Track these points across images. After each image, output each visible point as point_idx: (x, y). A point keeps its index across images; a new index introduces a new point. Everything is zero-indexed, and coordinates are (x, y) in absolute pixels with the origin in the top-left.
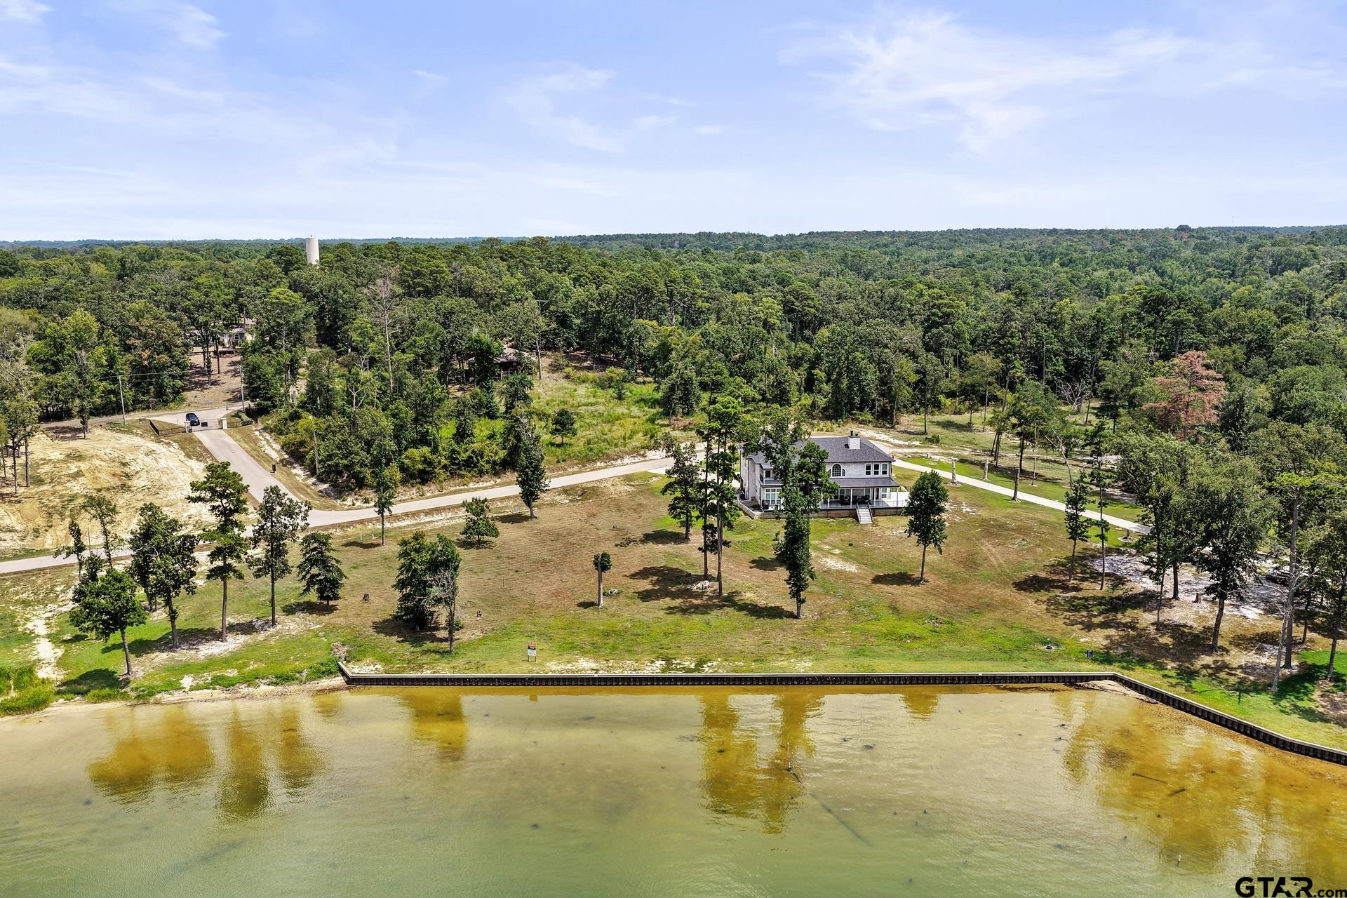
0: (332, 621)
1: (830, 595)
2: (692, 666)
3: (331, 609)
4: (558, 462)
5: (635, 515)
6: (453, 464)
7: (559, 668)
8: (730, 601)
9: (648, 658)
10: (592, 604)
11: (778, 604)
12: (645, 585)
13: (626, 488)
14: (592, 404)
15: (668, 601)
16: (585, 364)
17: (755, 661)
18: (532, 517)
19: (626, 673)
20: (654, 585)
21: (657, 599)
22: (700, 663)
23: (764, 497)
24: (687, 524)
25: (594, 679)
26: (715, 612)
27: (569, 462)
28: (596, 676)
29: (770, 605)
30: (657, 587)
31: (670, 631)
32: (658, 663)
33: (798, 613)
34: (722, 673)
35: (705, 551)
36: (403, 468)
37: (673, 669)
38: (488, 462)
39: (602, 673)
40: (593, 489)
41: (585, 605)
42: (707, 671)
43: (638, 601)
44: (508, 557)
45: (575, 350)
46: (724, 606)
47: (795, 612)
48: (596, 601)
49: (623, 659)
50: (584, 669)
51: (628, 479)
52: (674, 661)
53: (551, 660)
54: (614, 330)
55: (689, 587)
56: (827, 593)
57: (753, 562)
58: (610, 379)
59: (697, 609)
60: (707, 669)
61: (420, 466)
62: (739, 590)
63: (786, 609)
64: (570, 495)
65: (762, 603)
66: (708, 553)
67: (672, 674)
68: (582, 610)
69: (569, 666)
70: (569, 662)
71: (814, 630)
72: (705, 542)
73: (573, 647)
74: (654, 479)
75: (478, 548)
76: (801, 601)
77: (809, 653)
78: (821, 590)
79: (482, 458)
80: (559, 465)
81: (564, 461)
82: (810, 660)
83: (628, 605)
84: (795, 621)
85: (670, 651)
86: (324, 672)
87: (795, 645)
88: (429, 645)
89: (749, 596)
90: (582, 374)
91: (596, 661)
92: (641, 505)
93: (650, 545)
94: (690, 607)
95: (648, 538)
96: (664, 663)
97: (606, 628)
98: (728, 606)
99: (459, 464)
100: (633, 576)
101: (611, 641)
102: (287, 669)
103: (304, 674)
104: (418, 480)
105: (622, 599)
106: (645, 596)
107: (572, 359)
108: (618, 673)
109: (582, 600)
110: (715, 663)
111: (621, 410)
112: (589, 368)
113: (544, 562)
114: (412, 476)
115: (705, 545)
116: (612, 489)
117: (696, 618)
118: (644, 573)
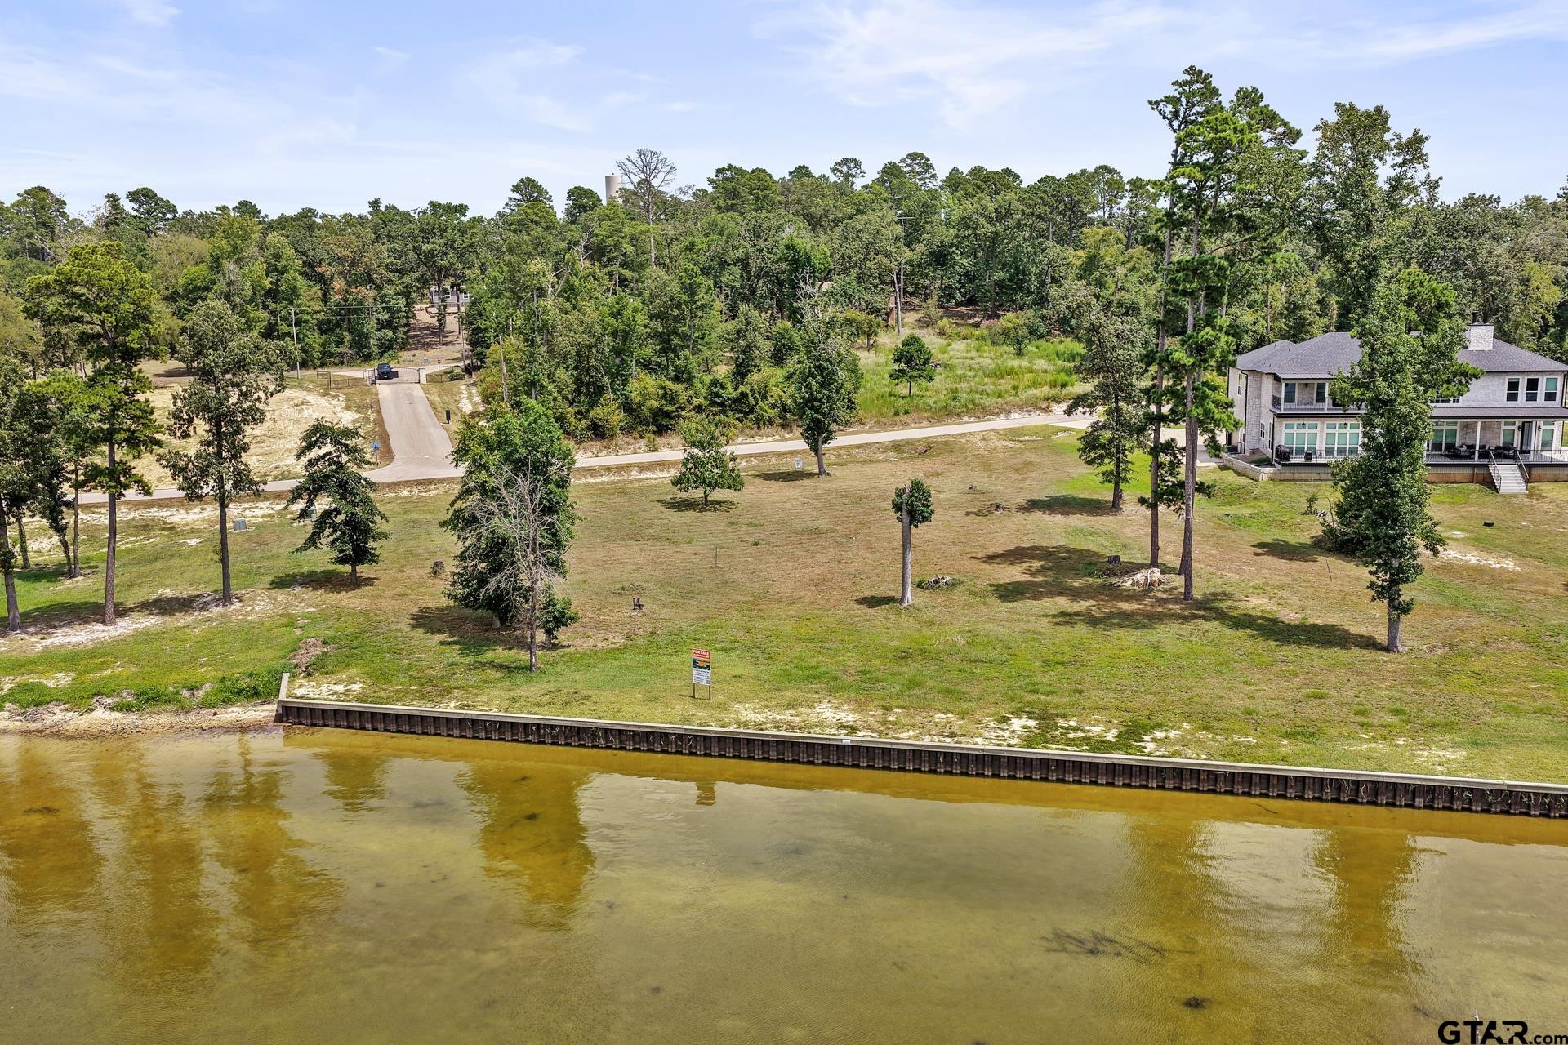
0: (344, 603)
1: (1465, 609)
2: (1111, 736)
3: (355, 583)
4: (896, 414)
5: (1016, 476)
6: (713, 404)
7: (760, 718)
8: (1209, 608)
9: (994, 710)
10: (889, 600)
11: (1330, 621)
12: (1015, 573)
13: (1006, 443)
14: (972, 359)
15: (1063, 603)
16: (971, 321)
17: (1287, 735)
18: (822, 472)
19: (926, 741)
20: (1033, 574)
21: (1036, 597)
22: (1132, 733)
23: (1281, 440)
24: (1117, 478)
25: (841, 749)
26: (1175, 627)
27: (914, 415)
28: (847, 741)
29: (1311, 621)
30: (1039, 579)
31: (1059, 657)
32: (1017, 724)
33: (1392, 639)
34: (1194, 758)
35: (1154, 507)
36: (628, 407)
37: (1055, 740)
38: (773, 406)
39: (865, 737)
40: (946, 443)
41: (873, 602)
42: (1152, 750)
43: (993, 600)
44: (750, 525)
45: (958, 305)
46: (1194, 617)
47: (1382, 636)
48: (898, 596)
49: (930, 707)
50: (821, 724)
51: (1014, 434)
52: (1062, 722)
53: (748, 700)
54: (1017, 268)
55: (1112, 580)
56: (1456, 605)
57: (1262, 545)
58: (1006, 333)
59: (1127, 620)
60: (1150, 747)
61: (655, 404)
62: (1229, 590)
63: (1353, 630)
64: (904, 452)
65: (1291, 616)
66: (1162, 508)
67: (1052, 751)
68: (865, 609)
69: (786, 716)
70: (790, 706)
71: (1443, 675)
72: (1156, 485)
73: (814, 676)
74: (1060, 435)
75: (702, 510)
76: (1400, 609)
77: (1449, 727)
78: (1438, 600)
79: (764, 397)
80: (897, 418)
81: (907, 413)
82: (1457, 745)
83: (970, 606)
84: (1384, 656)
85: (1054, 699)
86: (239, 692)
87: (1399, 705)
88: (500, 654)
89: (1257, 604)
90: (964, 331)
91: (860, 706)
92: (1030, 464)
93: (1037, 515)
94: (1110, 616)
95: (1033, 505)
96: (1032, 723)
97: (905, 644)
98: (1205, 618)
99: (722, 404)
100: (990, 559)
101: (909, 670)
102: (169, 682)
103: (201, 693)
104: (652, 428)
105: (958, 595)
106: (1009, 592)
107: (951, 315)
108: (905, 738)
109: (869, 593)
110: (1173, 734)
111: (1015, 363)
112: (976, 326)
113: (817, 532)
114: (644, 422)
115: (1155, 492)
116: (981, 444)
117: (1126, 637)
118: (1016, 555)
